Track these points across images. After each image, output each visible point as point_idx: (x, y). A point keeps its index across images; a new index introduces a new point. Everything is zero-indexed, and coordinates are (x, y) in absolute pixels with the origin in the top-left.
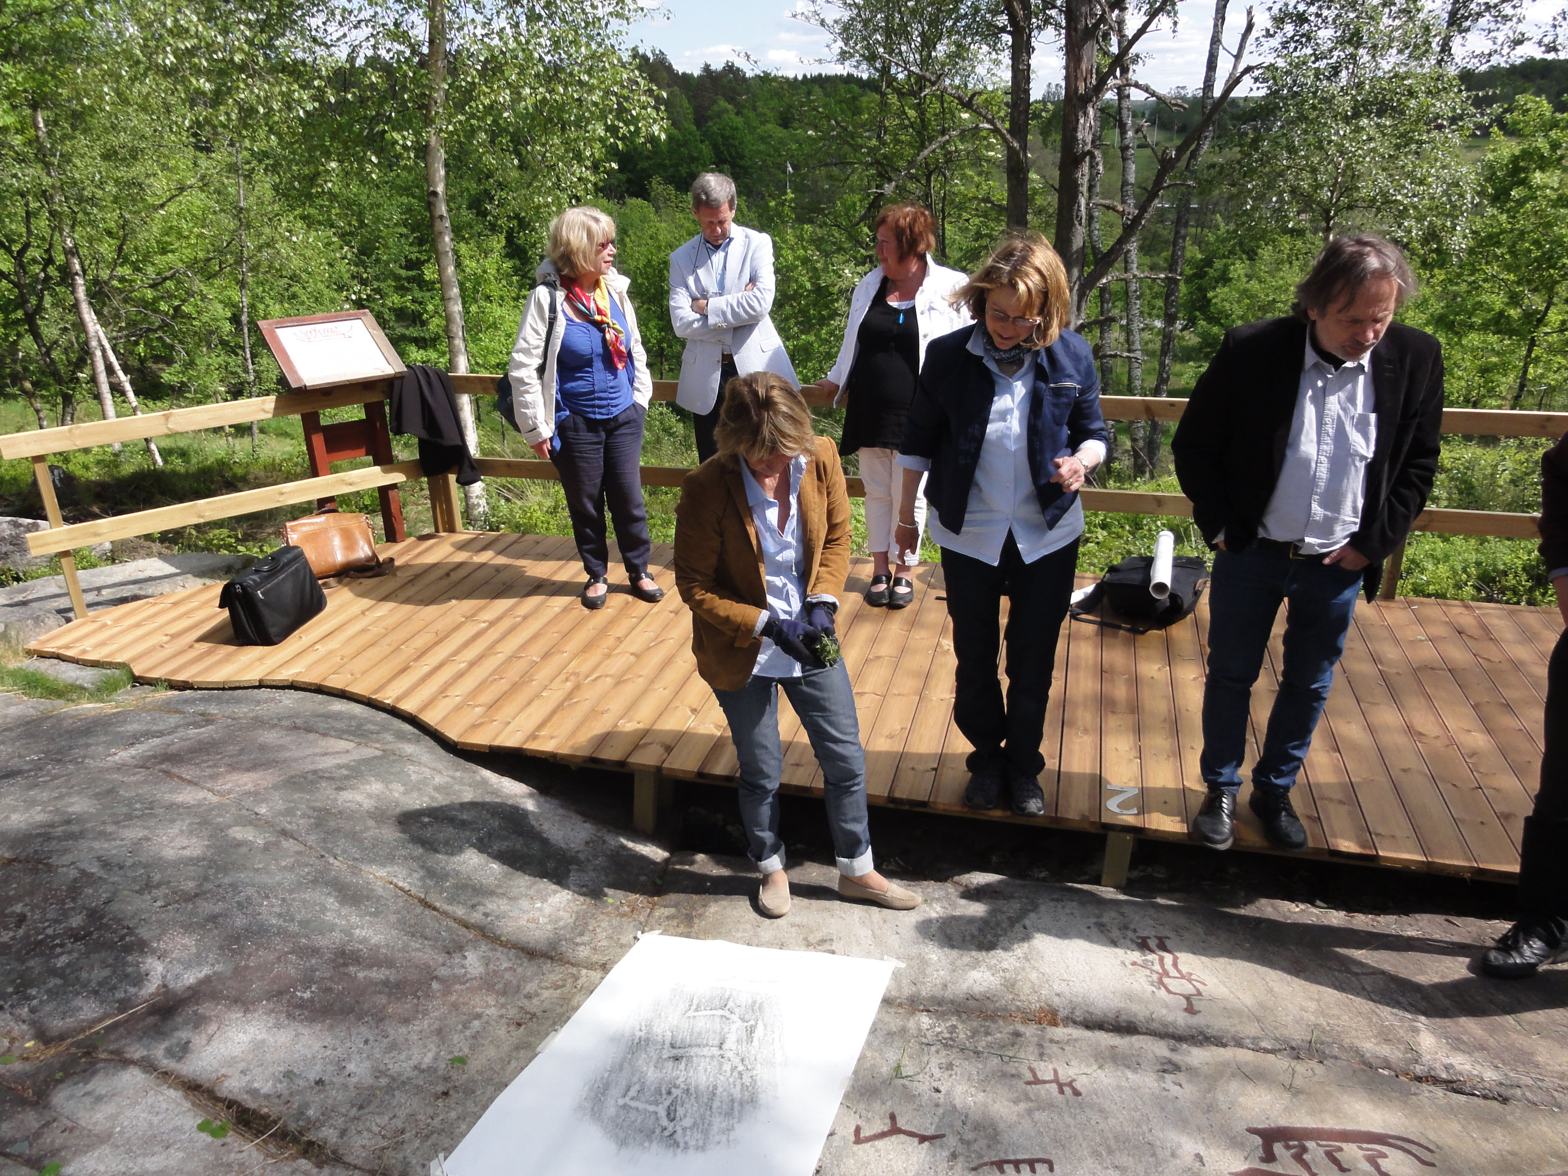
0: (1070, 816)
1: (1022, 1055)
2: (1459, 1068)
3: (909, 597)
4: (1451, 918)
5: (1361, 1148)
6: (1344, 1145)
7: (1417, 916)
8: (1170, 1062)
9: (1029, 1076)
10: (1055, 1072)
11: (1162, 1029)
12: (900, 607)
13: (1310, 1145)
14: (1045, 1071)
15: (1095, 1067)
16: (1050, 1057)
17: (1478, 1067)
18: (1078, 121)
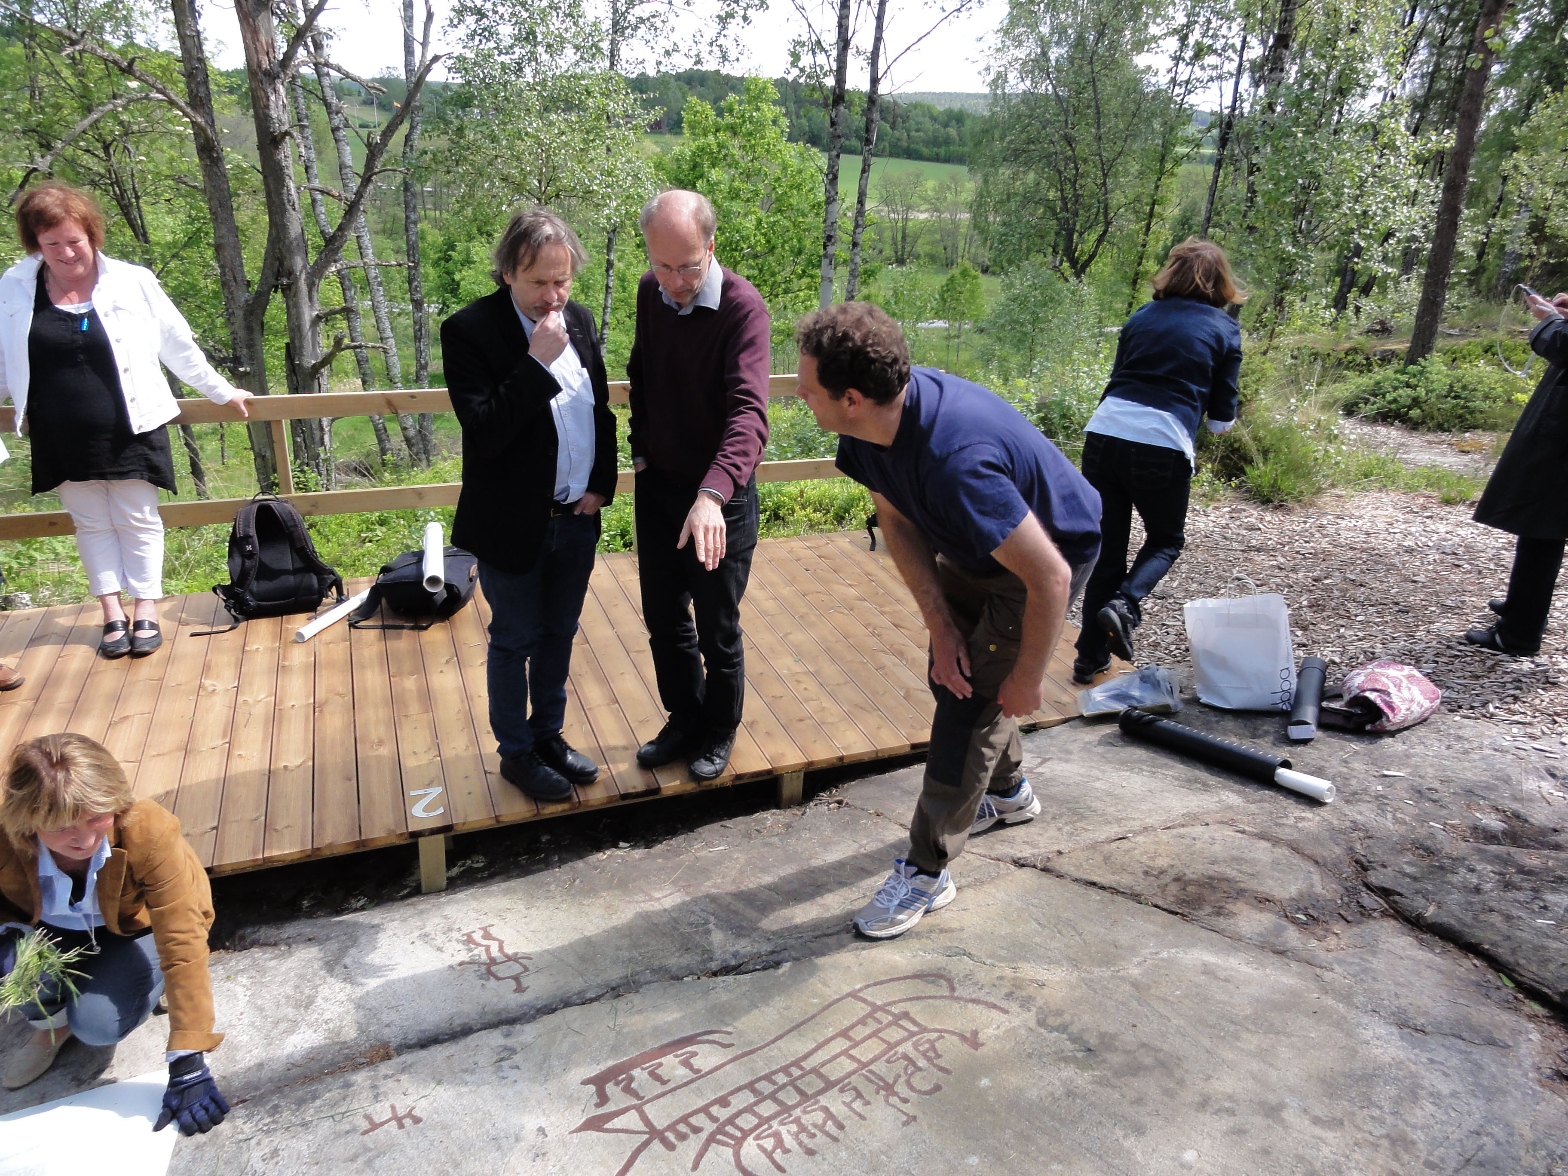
0: (376, 835)
1: (356, 1105)
2: (742, 951)
3: (157, 641)
4: (724, 823)
5: (676, 1056)
6: (663, 1060)
7: (700, 830)
8: (506, 1048)
9: (365, 1125)
10: (393, 1108)
11: (495, 1019)
12: (145, 654)
13: (636, 1072)
14: (381, 1111)
15: (433, 1085)
16: (386, 1094)
17: (756, 945)
18: (268, 98)
